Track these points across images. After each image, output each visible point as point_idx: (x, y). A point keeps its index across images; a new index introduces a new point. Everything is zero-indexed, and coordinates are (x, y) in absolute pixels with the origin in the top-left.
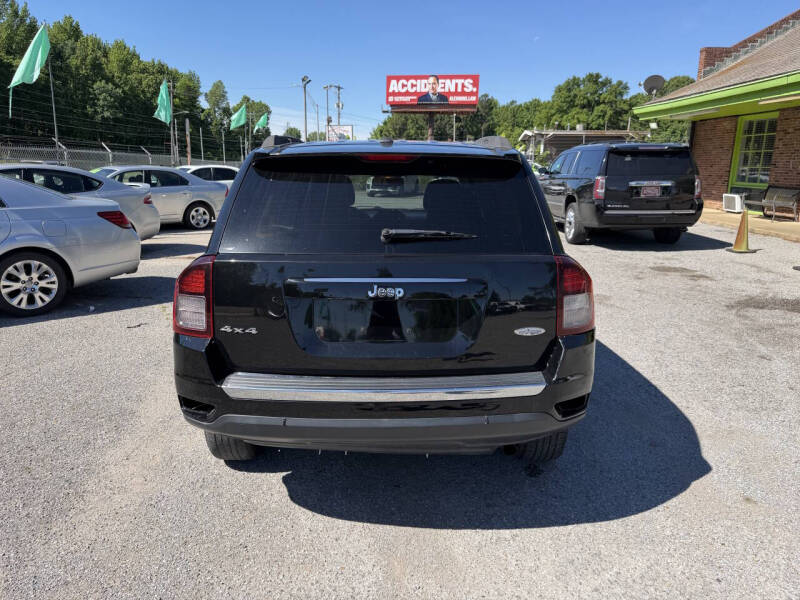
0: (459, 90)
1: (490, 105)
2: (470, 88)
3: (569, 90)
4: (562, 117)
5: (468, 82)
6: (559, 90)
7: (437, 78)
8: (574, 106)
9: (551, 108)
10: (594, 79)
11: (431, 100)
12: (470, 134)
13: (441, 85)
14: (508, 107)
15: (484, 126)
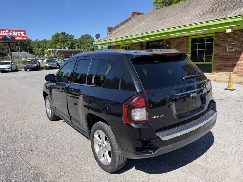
0: (19, 35)
1: (29, 41)
2: (23, 35)
3: (56, 37)
4: (56, 45)
5: (22, 33)
6: (53, 36)
7: (9, 31)
8: (59, 42)
9: (52, 42)
10: (63, 34)
11: (8, 38)
12: (23, 50)
13: (11, 33)
14: (35, 42)
15: (28, 47)
